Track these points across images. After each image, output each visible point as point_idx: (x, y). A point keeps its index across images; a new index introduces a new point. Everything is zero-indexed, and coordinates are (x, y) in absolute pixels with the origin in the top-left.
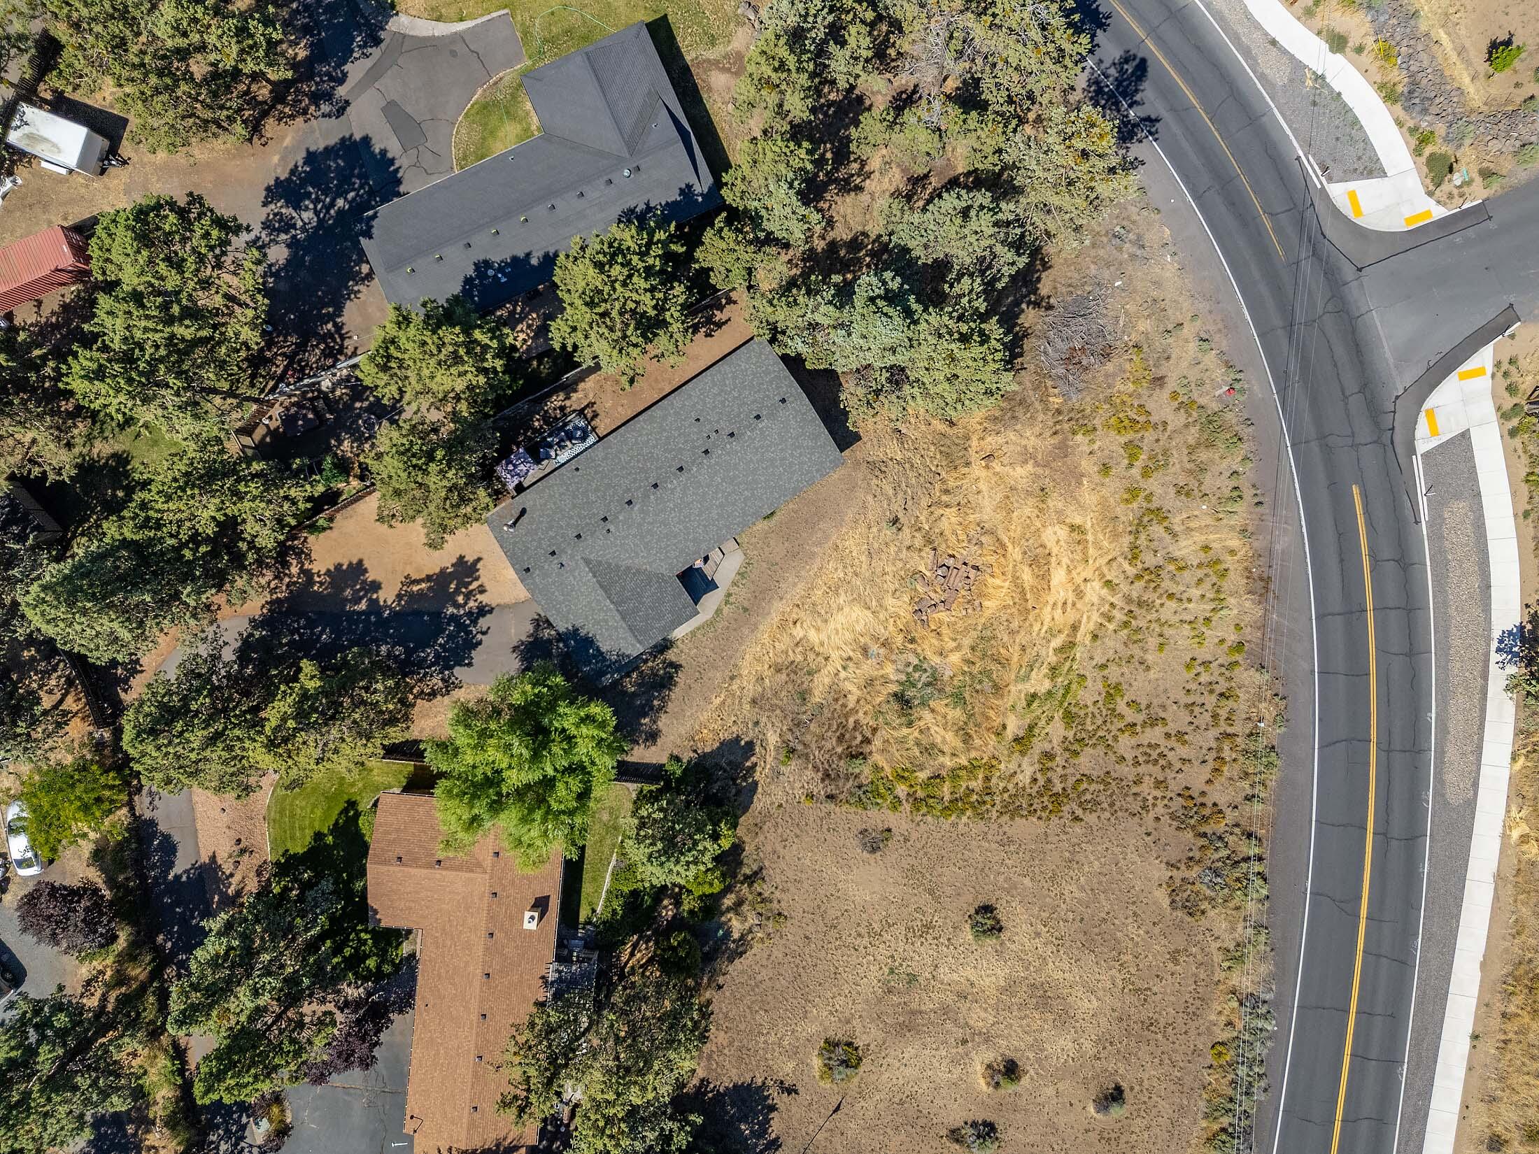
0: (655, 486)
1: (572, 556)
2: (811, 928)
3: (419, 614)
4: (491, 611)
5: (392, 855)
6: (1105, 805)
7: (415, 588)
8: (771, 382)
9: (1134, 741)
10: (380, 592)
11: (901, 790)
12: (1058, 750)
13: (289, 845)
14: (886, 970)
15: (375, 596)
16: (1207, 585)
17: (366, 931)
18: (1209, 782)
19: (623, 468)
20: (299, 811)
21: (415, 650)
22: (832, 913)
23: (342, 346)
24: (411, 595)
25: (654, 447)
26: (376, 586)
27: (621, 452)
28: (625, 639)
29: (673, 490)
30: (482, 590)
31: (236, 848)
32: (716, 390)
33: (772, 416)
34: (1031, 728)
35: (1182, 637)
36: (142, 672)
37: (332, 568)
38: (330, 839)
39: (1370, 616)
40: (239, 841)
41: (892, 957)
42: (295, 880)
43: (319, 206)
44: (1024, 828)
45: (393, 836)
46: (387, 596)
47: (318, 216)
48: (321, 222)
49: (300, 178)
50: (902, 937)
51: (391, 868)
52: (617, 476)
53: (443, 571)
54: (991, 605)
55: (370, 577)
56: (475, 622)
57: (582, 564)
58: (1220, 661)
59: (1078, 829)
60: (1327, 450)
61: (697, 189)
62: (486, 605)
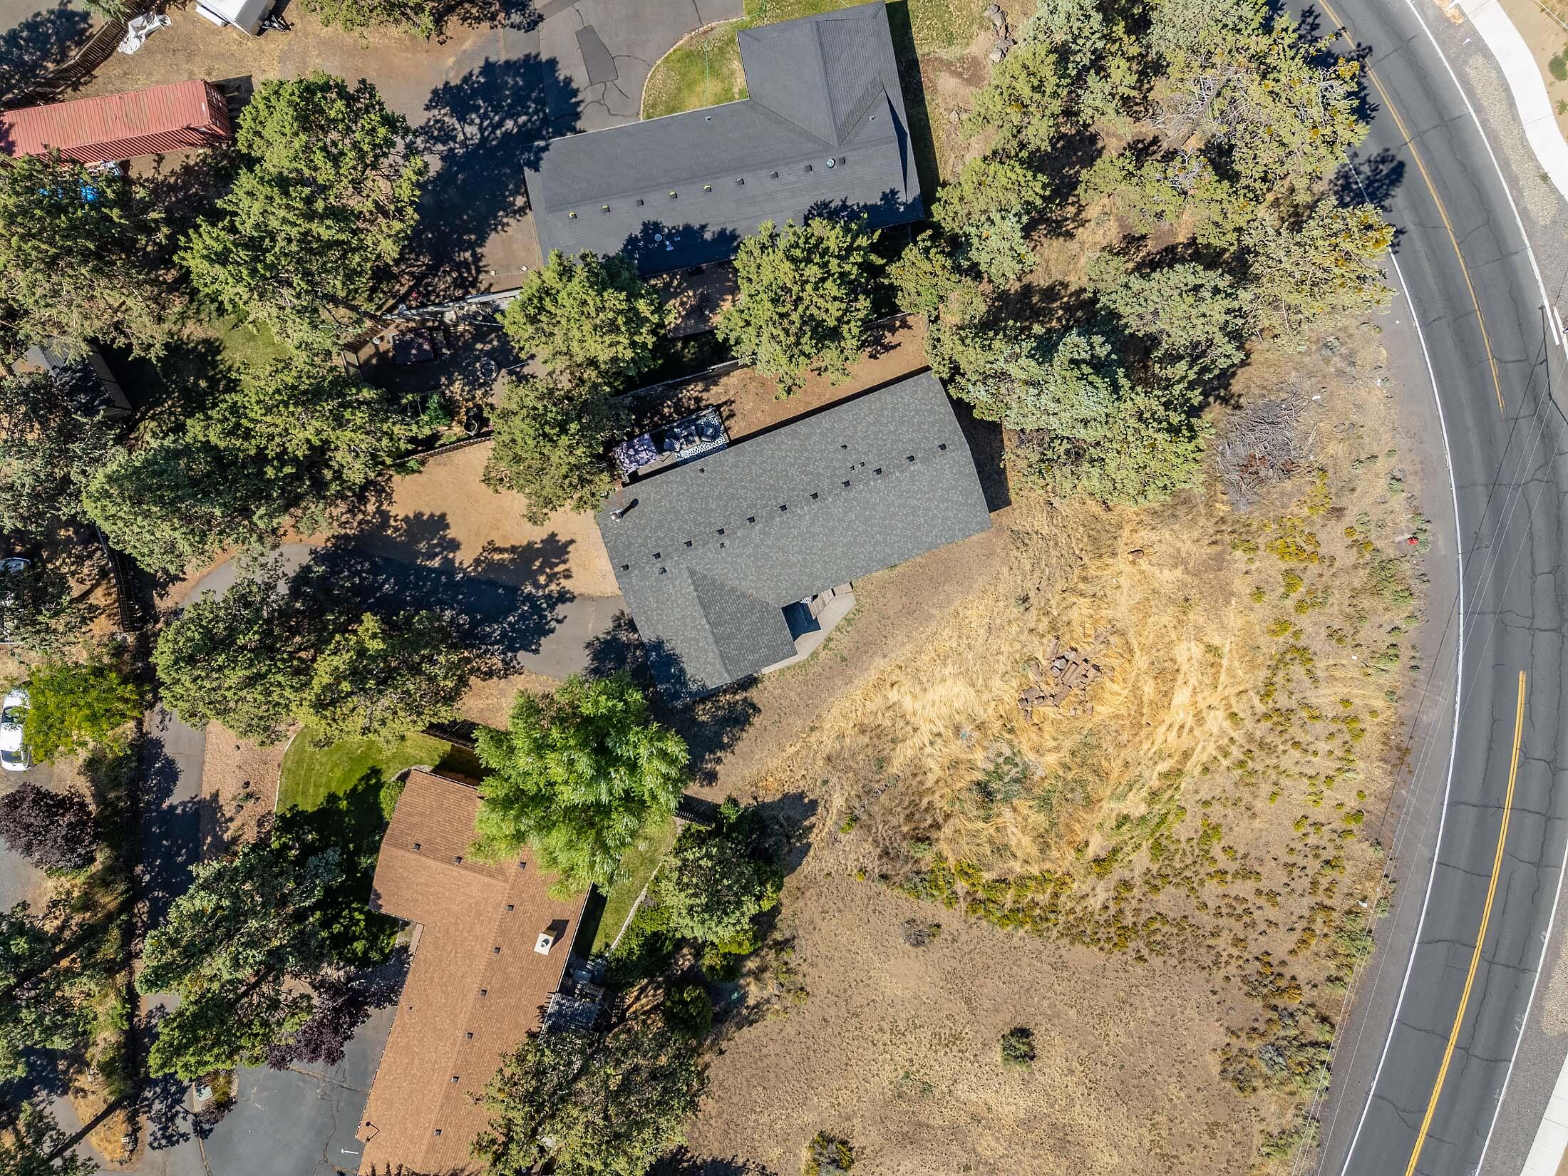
0: (784, 508)
1: (678, 563)
2: (832, 1011)
3: (493, 584)
4: (572, 599)
5: (411, 840)
6: (1174, 951)
7: (497, 557)
8: (933, 424)
9: (1221, 890)
10: (458, 553)
11: (961, 886)
12: (1138, 881)
13: (299, 800)
14: (902, 1074)
15: (451, 556)
16: (1337, 742)
17: (361, 912)
18: (1292, 952)
19: (752, 481)
20: (317, 767)
21: (481, 622)
22: (858, 1000)
23: (476, 279)
24: (491, 564)
25: (791, 465)
26: (454, 545)
27: (753, 462)
28: (713, 665)
29: (801, 517)
30: (568, 576)
31: (243, 792)
32: (871, 419)
33: (926, 460)
34: (1115, 851)
35: (1298, 791)
36: (184, 580)
37: (411, 515)
38: (343, 804)
39: (1506, 815)
40: (247, 784)
41: (911, 1060)
42: (298, 839)
43: (486, 123)
44: (1083, 955)
45: (416, 820)
46: (465, 558)
47: (482, 134)
48: (484, 140)
49: (472, 88)
50: (926, 1042)
51: (407, 854)
52: (744, 487)
53: (530, 545)
54: (1103, 711)
55: (451, 533)
56: (552, 607)
57: (686, 574)
58: (1333, 826)
59: (1140, 969)
60: (1502, 630)
61: (902, 198)
62: (568, 592)
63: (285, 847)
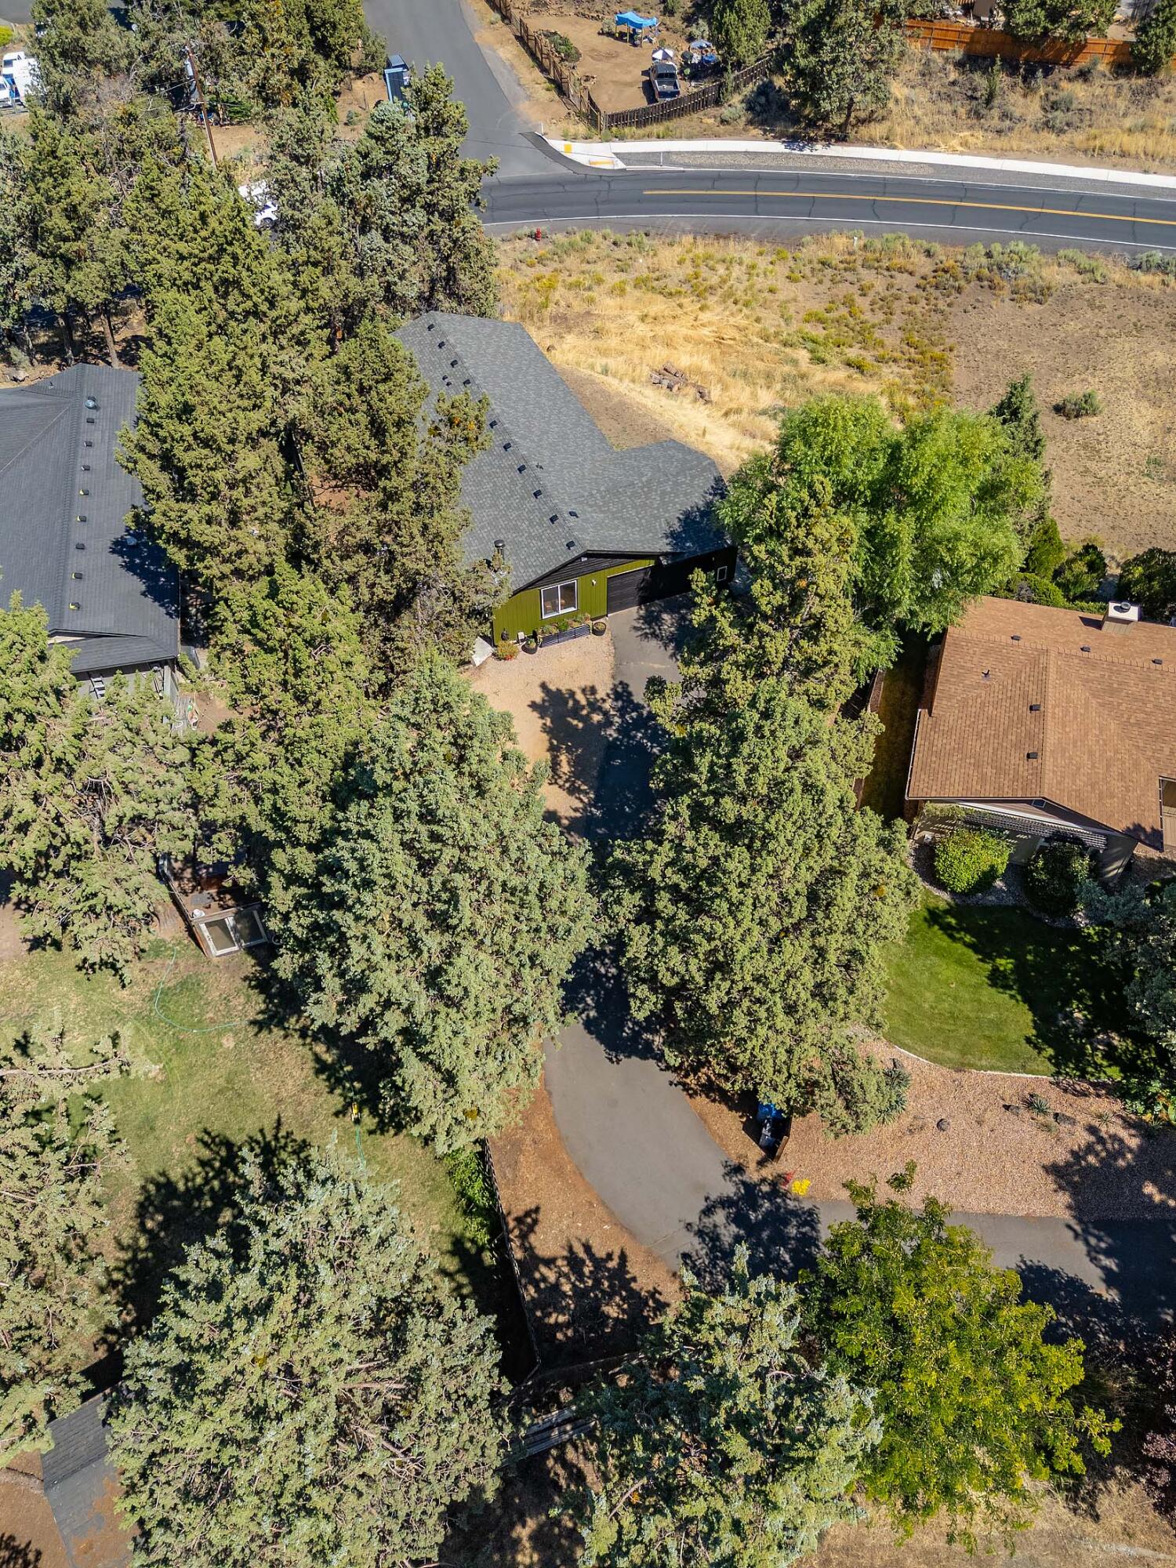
4: (625, 686)
9: (868, 313)
12: (874, 352)
13: (1016, 1033)
14: (1147, 479)
16: (716, 266)
18: (911, 274)
30: (590, 690)
31: (1026, 1116)
33: (444, 337)
35: (765, 281)
38: (1005, 963)
39: (761, 193)
41: (1128, 473)
45: (989, 771)
46: (568, 806)
50: (1101, 464)
53: (545, 729)
56: (635, 707)
58: (791, 265)
59: (961, 349)
60: (607, 201)
62: (614, 690)
63: (1111, 1055)
